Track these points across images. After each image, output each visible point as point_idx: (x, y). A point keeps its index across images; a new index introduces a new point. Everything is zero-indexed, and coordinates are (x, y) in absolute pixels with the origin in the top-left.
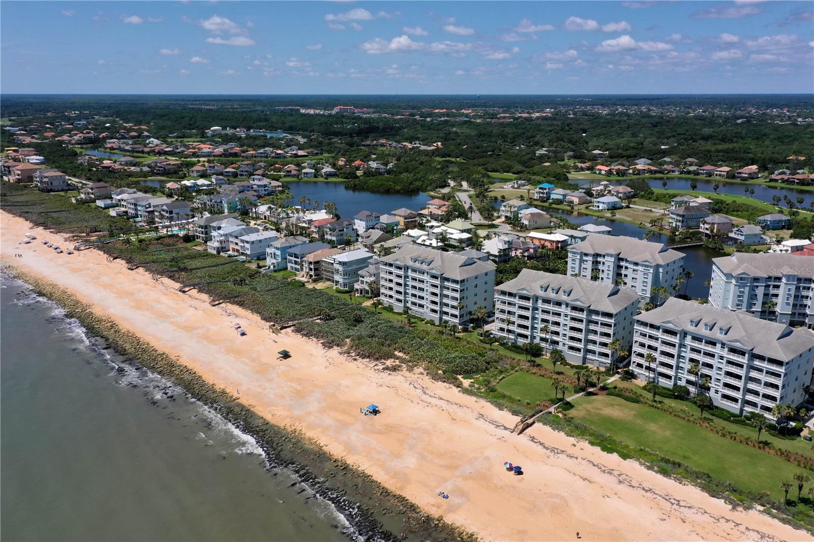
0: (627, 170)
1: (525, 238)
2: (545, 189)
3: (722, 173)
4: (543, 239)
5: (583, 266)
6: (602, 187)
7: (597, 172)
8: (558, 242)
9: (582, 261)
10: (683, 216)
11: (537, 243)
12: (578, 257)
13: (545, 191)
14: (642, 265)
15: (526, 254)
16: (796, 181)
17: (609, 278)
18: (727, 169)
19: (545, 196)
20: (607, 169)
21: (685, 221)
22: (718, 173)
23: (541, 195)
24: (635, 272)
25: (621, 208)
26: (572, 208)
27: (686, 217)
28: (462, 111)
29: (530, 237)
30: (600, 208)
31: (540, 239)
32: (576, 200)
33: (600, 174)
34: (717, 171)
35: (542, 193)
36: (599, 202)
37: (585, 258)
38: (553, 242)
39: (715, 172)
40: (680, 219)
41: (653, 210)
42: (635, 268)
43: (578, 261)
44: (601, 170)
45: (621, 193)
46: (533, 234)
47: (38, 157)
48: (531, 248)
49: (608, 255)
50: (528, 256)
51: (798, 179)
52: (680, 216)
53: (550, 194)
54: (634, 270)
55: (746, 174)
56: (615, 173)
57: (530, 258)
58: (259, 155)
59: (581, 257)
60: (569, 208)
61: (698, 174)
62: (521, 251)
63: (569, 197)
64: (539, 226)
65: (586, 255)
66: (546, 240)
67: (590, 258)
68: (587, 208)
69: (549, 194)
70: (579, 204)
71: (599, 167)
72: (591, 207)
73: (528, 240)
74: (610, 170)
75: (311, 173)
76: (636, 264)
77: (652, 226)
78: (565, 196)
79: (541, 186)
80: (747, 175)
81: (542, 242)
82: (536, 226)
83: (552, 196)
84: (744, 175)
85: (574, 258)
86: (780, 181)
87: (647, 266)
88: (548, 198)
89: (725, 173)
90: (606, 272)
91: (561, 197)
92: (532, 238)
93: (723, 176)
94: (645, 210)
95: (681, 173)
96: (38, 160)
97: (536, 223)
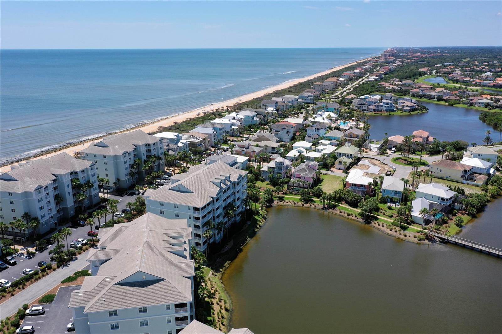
64: (444, 177)
97: (441, 172)
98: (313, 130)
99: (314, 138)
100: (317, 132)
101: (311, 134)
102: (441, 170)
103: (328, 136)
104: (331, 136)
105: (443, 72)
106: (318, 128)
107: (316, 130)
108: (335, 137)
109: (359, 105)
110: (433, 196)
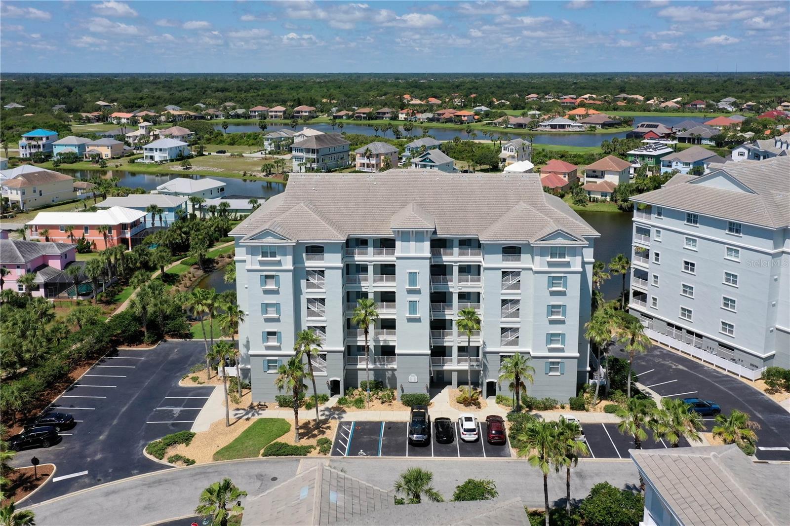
0: (158, 116)
1: (22, 231)
2: (41, 139)
3: (278, 114)
4: (78, 227)
5: (307, 293)
6: (142, 132)
7: (115, 122)
8: (123, 226)
9: (300, 274)
10: (317, 151)
11: (61, 237)
12: (288, 263)
13: (40, 143)
14: (543, 252)
15: (40, 279)
16: (362, 115)
17: (418, 320)
18: (283, 109)
19: (41, 150)
20: (129, 115)
22: (273, 114)
23: (33, 151)
24: (512, 281)
25: (192, 157)
26: (104, 165)
29: (38, 227)
30: (157, 159)
31: (69, 229)
32: (106, 152)
33: (119, 123)
34: (272, 112)
35: (35, 146)
36: (151, 149)
37: (311, 264)
38: (110, 228)
39: (270, 114)
41: (243, 154)
42: (511, 264)
43: (287, 280)
44: (120, 118)
45: (177, 136)
46: (44, 218)
48: (54, 257)
49: (406, 236)
50: (46, 286)
51: (364, 113)
52: (313, 151)
53: (51, 146)
54: (505, 274)
55: (306, 112)
56: (142, 121)
57: (52, 288)
59: (297, 261)
60: (97, 166)
61: (249, 117)
62: (20, 273)
63: (91, 148)
64: (49, 202)
65: (316, 250)
66: (86, 228)
67: (333, 261)
68: (132, 161)
69: (49, 147)
70: (113, 158)
71: (115, 115)
72: (139, 160)
73: (30, 236)
74: (134, 116)
76: (512, 251)
77: (266, 176)
78: (82, 147)
79: (32, 134)
80: (307, 114)
81: (78, 234)
82: (42, 201)
83: (56, 150)
84: (304, 114)
85: (270, 269)
86: (344, 117)
87: (560, 252)
88: (49, 156)
89: (282, 114)
90: (402, 299)
91: (76, 150)
92: (45, 230)
93: (280, 117)
94: (233, 155)
95: (227, 118)
97: (41, 195)
102: (41, 192)
110: (211, 191)
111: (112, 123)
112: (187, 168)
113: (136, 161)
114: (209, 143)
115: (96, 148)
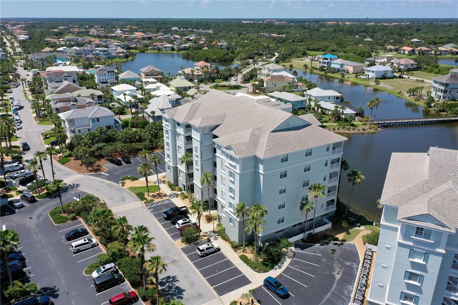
0: (429, 51)
6: (385, 60)
7: (402, 52)
10: (446, 85)
13: (327, 61)
19: (326, 65)
21: (448, 92)
25: (392, 78)
26: (343, 76)
27: (450, 86)
28: (345, 23)
30: (369, 77)
32: (351, 70)
33: (404, 53)
35: (324, 63)
36: (369, 71)
40: (443, 88)
41: (425, 80)
44: (405, 50)
45: (402, 65)
47: (25, 36)
52: (443, 84)
53: (331, 63)
54: (222, 162)
56: (417, 53)
58: (164, 39)
63: (346, 66)
69: (329, 64)
70: (353, 73)
71: (404, 48)
72: (361, 76)
74: (412, 50)
75: (169, 47)
77: (410, 96)
78: (342, 65)
83: (332, 66)
85: (167, 128)
87: (233, 158)
88: (329, 68)
91: (339, 67)
94: (417, 80)
96: (24, 38)
97: (275, 86)
98: (105, 74)
99: (113, 83)
100: (111, 75)
101: (103, 80)
102: (275, 84)
103: (127, 79)
104: (130, 77)
105: (76, 32)
106: (112, 71)
107: (110, 73)
108: (134, 78)
109: (78, 54)
110: (329, 97)
111: (400, 53)
112: (377, 84)
113: (358, 76)
114: (424, 71)
115: (347, 67)
